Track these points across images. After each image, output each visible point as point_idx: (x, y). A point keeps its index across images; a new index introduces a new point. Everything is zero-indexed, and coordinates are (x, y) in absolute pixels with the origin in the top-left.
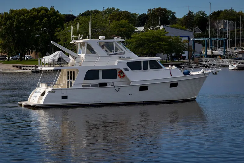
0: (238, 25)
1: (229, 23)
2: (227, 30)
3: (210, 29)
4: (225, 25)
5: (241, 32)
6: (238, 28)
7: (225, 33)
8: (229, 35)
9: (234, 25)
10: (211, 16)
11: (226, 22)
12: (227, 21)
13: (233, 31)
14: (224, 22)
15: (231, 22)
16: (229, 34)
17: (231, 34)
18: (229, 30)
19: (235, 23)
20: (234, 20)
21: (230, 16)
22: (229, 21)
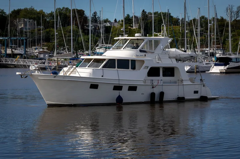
0: (39, 24)
1: (29, 22)
2: (27, 30)
3: (10, 27)
4: (25, 25)
5: (42, 32)
6: (39, 27)
7: (25, 32)
8: (29, 35)
9: (34, 24)
10: (11, 15)
11: (26, 21)
12: (27, 20)
13: (34, 31)
14: (24, 21)
15: (31, 20)
16: (29, 33)
17: (32, 33)
18: (29, 29)
19: (36, 22)
20: (34, 19)
21: (30, 15)
22: (30, 20)
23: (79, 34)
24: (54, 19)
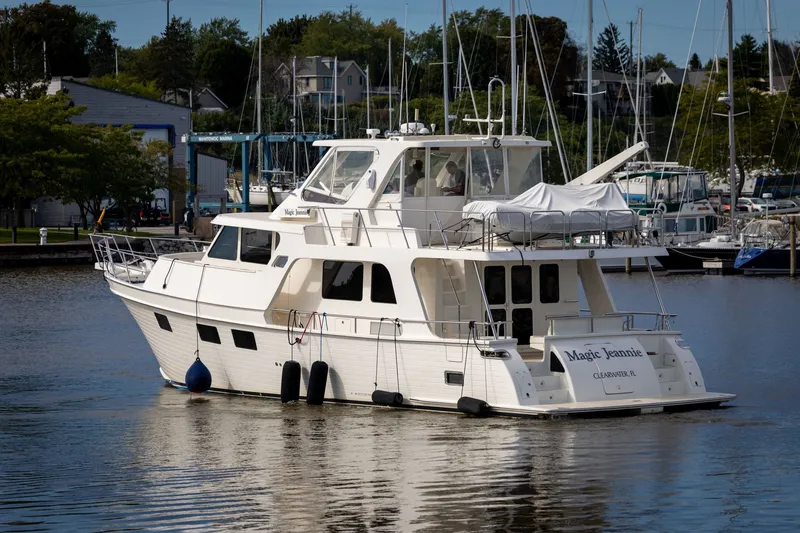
0: (380, 79)
1: (340, 70)
2: (333, 102)
3: (263, 95)
4: (325, 82)
5: (391, 110)
6: (380, 90)
7: (324, 112)
8: (340, 123)
9: (362, 80)
10: (266, 42)
11: (328, 65)
12: (332, 63)
13: (360, 106)
14: (321, 67)
15: (348, 64)
16: (340, 116)
17: (351, 115)
18: (339, 99)
19: (367, 71)
20: (360, 58)
21: (344, 43)
22: (343, 64)
23: (544, 121)
24: (440, 57)
